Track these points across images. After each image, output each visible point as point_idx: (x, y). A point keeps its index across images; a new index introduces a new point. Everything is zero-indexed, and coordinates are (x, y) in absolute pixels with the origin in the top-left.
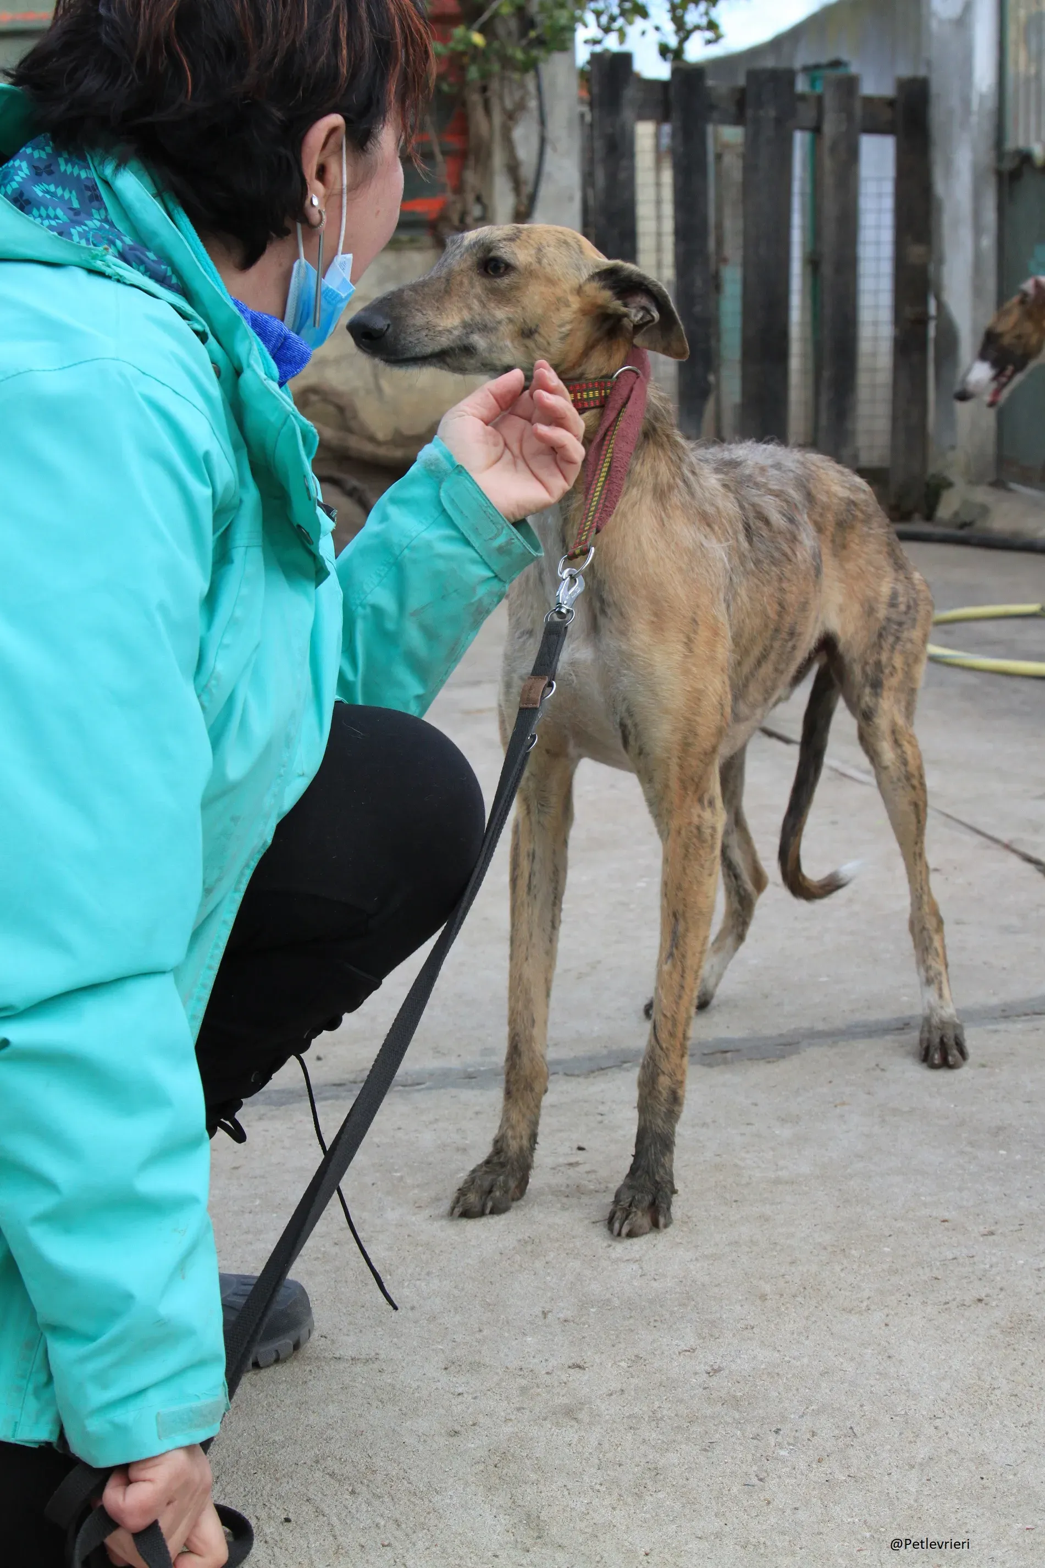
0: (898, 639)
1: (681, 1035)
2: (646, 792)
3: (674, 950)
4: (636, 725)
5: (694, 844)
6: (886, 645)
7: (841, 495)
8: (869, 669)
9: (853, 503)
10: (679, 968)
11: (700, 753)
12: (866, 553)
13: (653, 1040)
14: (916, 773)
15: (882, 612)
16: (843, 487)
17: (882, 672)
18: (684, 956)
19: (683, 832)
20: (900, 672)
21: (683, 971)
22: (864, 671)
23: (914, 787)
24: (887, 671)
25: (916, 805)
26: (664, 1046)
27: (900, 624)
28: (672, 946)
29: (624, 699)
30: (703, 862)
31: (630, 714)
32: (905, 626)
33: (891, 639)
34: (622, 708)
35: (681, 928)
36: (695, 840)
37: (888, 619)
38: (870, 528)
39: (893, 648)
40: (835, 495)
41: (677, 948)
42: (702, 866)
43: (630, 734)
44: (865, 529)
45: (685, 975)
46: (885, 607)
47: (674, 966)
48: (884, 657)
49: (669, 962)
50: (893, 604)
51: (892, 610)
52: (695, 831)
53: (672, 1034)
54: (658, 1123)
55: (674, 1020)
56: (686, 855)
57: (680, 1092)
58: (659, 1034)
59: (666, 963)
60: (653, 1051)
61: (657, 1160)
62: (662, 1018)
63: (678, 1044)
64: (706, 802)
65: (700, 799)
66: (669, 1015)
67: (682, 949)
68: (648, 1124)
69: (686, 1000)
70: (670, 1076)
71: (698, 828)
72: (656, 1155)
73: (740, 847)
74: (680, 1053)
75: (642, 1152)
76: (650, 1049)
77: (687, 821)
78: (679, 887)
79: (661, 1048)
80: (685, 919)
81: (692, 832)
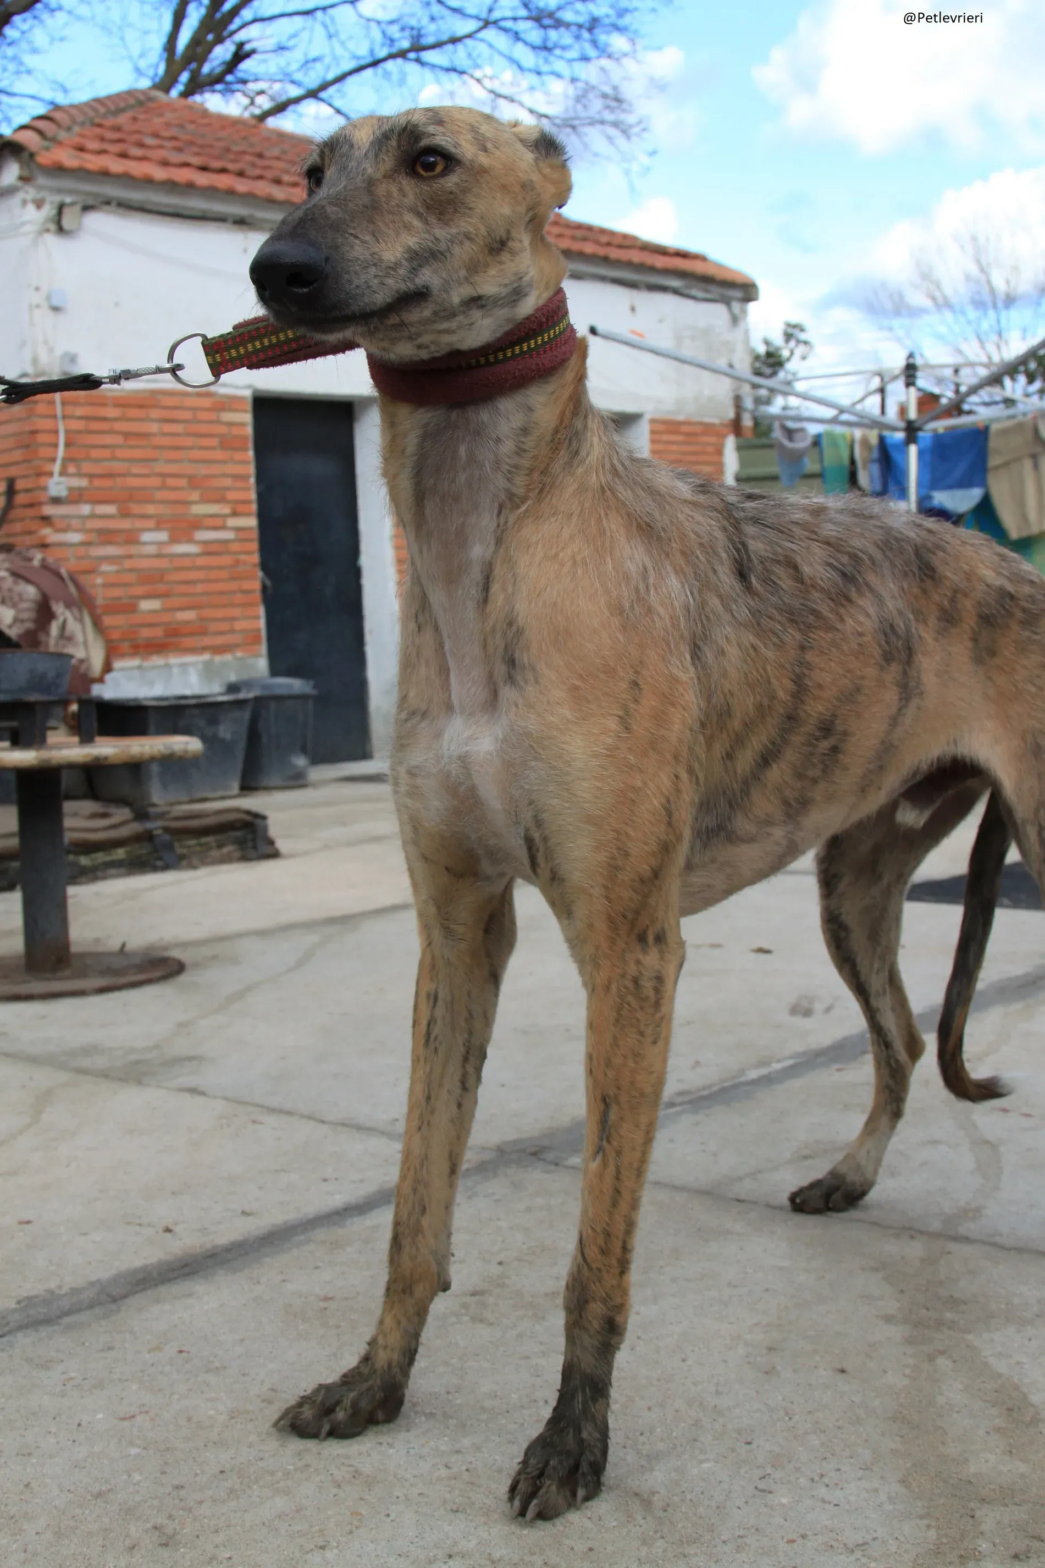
1: (618, 1251)
2: (564, 929)
3: (605, 1143)
4: (545, 839)
5: (628, 1003)
7: (990, 581)
9: (1012, 597)
10: (611, 1169)
11: (633, 880)
13: (579, 1257)
16: (999, 574)
18: (619, 1153)
19: (614, 987)
21: (618, 1172)
22: (1039, 833)
26: (594, 1266)
28: (601, 1139)
29: (531, 803)
30: (642, 1028)
31: (539, 823)
34: (527, 815)
35: (613, 1116)
36: (630, 998)
38: (1036, 634)
40: (981, 580)
41: (608, 1141)
42: (642, 1034)
43: (538, 851)
44: (1027, 633)
45: (621, 1177)
47: (605, 1164)
49: (599, 1158)
52: (630, 985)
53: (604, 1252)
54: (588, 1361)
55: (608, 1235)
56: (617, 1021)
57: (619, 1319)
58: (586, 1251)
59: (594, 1160)
60: (579, 1271)
61: (585, 1411)
62: (590, 1231)
63: (614, 1262)
64: (651, 939)
65: (642, 938)
66: (599, 1229)
67: (615, 1143)
68: (575, 1359)
69: (624, 1206)
70: (604, 1301)
71: (636, 981)
72: (585, 1403)
73: (893, 1010)
74: (617, 1271)
75: (565, 1396)
76: (575, 1269)
77: (619, 971)
78: (608, 1064)
79: (590, 1269)
80: (618, 1103)
81: (626, 987)
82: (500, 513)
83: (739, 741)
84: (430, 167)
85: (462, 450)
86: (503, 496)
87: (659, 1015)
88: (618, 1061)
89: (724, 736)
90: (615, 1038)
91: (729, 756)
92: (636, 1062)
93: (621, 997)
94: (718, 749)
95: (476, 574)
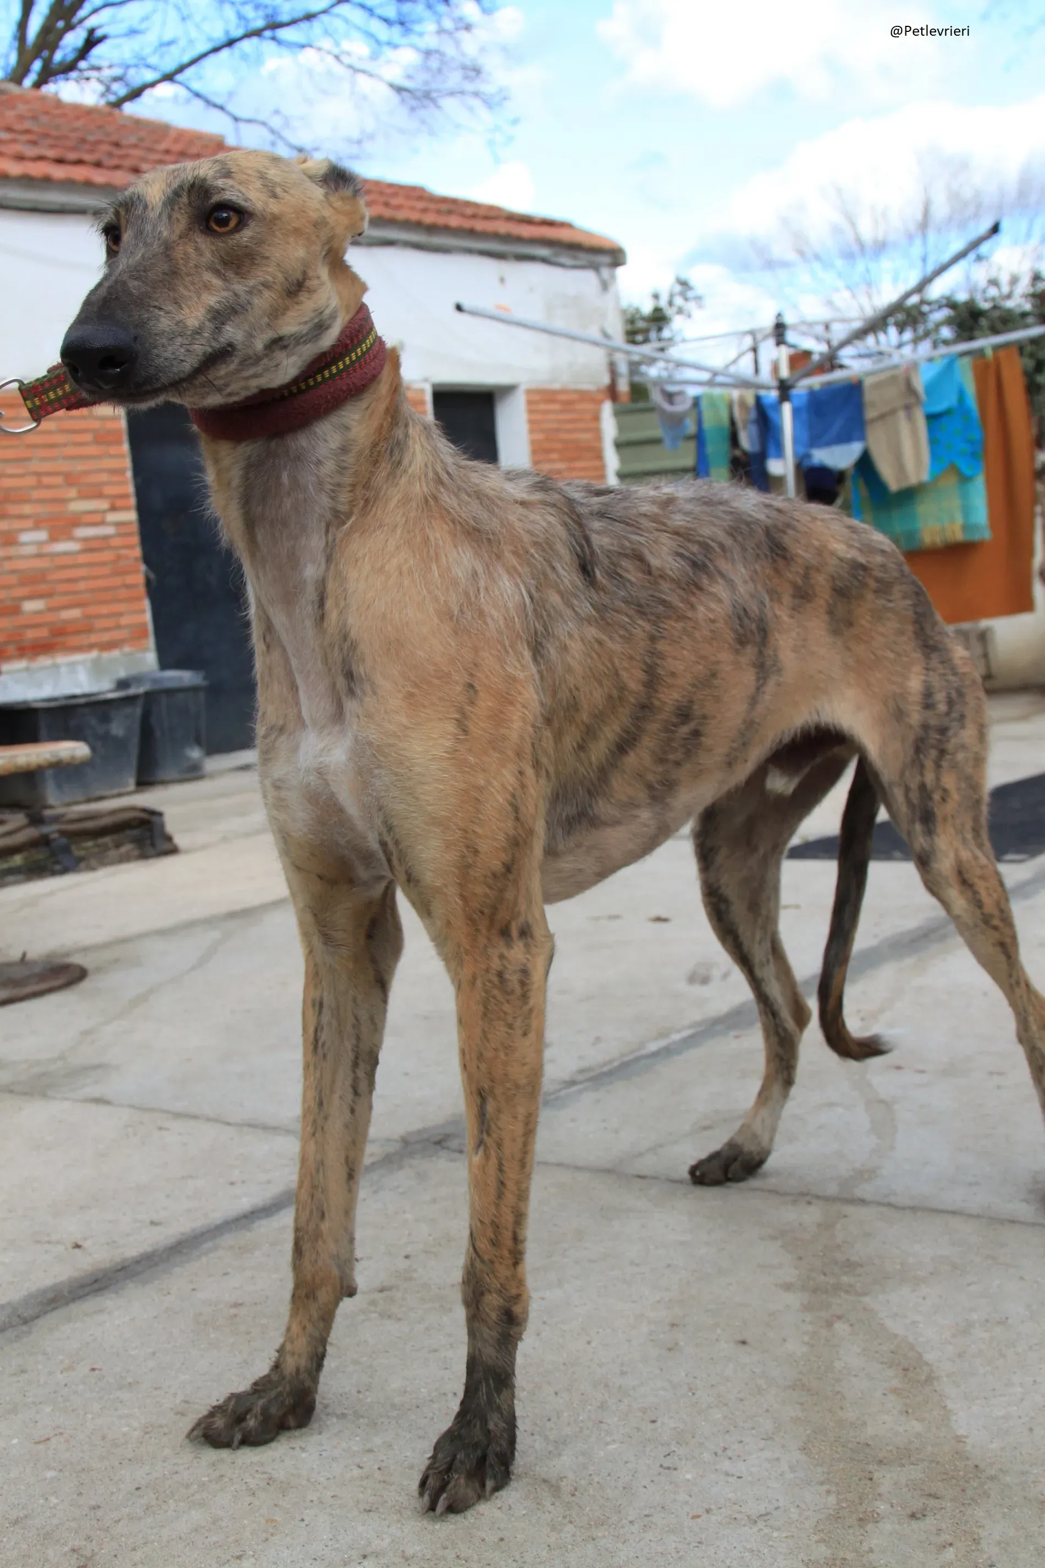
0: (942, 752)
1: (509, 1243)
2: (427, 928)
3: (485, 1135)
4: (397, 843)
5: (494, 997)
6: (929, 764)
7: (841, 554)
8: (914, 797)
9: (864, 568)
10: (493, 1161)
11: (486, 876)
12: (882, 635)
13: (471, 1249)
14: (996, 912)
15: (915, 716)
16: (850, 546)
17: (930, 798)
18: (499, 1145)
19: (479, 982)
20: (955, 796)
21: (500, 1164)
22: (907, 795)
23: (996, 928)
24: (937, 797)
25: (1002, 945)
26: (486, 1258)
27: (943, 731)
28: (482, 1132)
29: (380, 809)
30: (511, 1021)
31: (391, 828)
32: (951, 733)
33: (933, 753)
34: (378, 821)
35: (490, 1107)
36: (496, 992)
37: (925, 727)
38: (890, 601)
39: (938, 766)
40: (833, 553)
41: (489, 1134)
42: (510, 1027)
43: (393, 854)
44: (883, 602)
45: (505, 1168)
46: (919, 708)
47: (487, 1156)
48: (929, 778)
49: (482, 1149)
50: (928, 704)
51: (929, 713)
52: (496, 980)
53: (495, 1243)
54: (489, 1353)
55: (496, 1226)
56: (485, 1015)
57: (517, 1309)
58: (478, 1244)
59: (477, 1153)
60: (472, 1265)
61: (490, 1401)
62: (479, 1224)
63: (506, 1253)
64: (515, 933)
65: (505, 933)
66: (487, 1221)
67: (494, 1135)
68: (477, 1352)
69: (510, 1198)
70: (499, 1292)
71: (500, 975)
72: (489, 1394)
73: (778, 979)
74: (510, 1262)
75: (471, 1389)
76: (469, 1263)
77: (483, 966)
78: (480, 1057)
79: (483, 1261)
80: (495, 1097)
81: (490, 981)
82: (327, 531)
83: (590, 733)
84: (224, 222)
85: (285, 478)
86: (329, 516)
87: (527, 1008)
88: (489, 1054)
89: (573, 729)
90: (484, 1031)
91: (581, 747)
92: (507, 1055)
93: (486, 992)
94: (569, 741)
95: (311, 593)
